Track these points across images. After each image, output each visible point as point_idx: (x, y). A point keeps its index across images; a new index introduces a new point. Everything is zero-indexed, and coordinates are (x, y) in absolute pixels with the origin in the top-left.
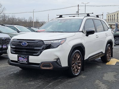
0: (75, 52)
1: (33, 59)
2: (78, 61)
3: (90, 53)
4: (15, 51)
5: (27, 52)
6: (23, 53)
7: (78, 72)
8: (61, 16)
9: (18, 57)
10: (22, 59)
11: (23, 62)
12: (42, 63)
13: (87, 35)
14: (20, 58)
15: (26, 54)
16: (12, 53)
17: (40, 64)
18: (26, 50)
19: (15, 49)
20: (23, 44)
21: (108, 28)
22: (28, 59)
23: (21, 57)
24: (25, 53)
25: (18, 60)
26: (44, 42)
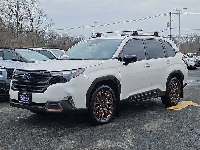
0: (100, 88)
1: (37, 97)
2: (106, 101)
3: (132, 91)
4: (16, 86)
5: (30, 88)
6: (25, 89)
7: (107, 118)
8: (99, 35)
9: (19, 95)
10: (24, 97)
11: (24, 101)
12: (47, 103)
13: (126, 64)
14: (21, 96)
15: (28, 91)
16: (13, 89)
17: (45, 104)
18: (28, 85)
19: (17, 84)
20: (25, 77)
21: (176, 52)
22: (30, 97)
23: (22, 94)
24: (28, 89)
25: (19, 99)
26: (51, 73)
